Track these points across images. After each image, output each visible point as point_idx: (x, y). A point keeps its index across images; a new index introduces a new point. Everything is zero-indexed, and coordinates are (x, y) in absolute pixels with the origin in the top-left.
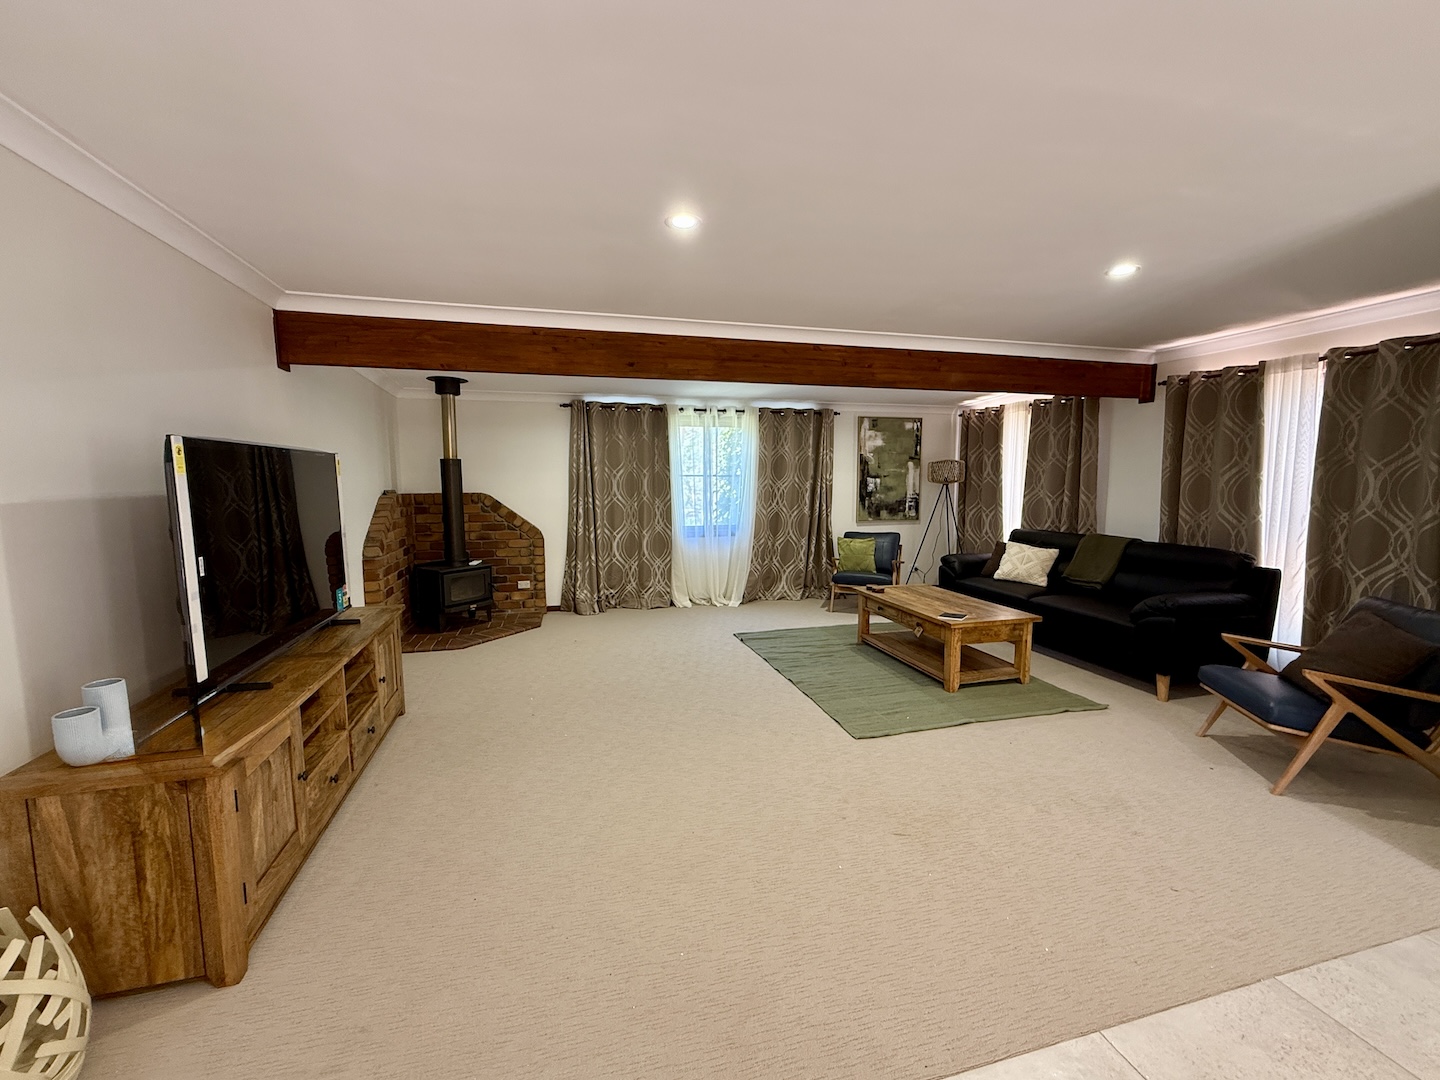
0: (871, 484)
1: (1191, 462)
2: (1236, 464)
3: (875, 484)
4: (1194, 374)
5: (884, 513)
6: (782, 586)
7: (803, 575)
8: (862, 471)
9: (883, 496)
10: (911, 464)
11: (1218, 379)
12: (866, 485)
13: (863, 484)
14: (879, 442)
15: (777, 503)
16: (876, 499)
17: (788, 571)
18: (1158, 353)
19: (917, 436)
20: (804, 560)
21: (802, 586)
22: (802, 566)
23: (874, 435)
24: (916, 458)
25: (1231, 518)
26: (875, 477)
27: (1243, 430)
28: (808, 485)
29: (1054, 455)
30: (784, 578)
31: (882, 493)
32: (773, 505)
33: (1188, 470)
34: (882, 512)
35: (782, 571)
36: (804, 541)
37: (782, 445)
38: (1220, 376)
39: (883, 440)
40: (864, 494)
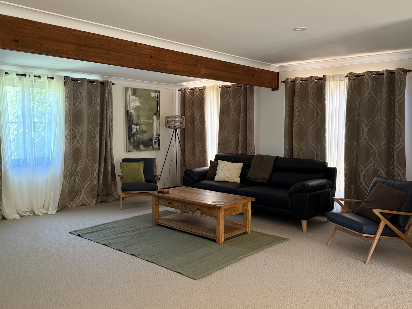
0: (134, 128)
1: (297, 120)
2: (315, 121)
3: (136, 129)
4: (297, 79)
5: (142, 147)
6: (83, 196)
7: (96, 188)
8: (129, 121)
9: (141, 136)
10: (155, 117)
11: (306, 82)
12: (131, 130)
13: (129, 129)
14: (138, 104)
15: (78, 141)
16: (137, 138)
17: (86, 186)
18: (280, 67)
19: (157, 100)
20: (97, 178)
21: (96, 195)
22: (95, 182)
23: (134, 99)
24: (157, 113)
25: (314, 146)
26: (137, 125)
27: (317, 106)
28: (98, 129)
29: (233, 115)
30: (83, 191)
31: (140, 134)
32: (75, 143)
33: (296, 123)
34: (141, 146)
35: (82, 187)
36: (97, 166)
37: (80, 103)
38: (307, 80)
39: (140, 102)
40: (130, 135)
